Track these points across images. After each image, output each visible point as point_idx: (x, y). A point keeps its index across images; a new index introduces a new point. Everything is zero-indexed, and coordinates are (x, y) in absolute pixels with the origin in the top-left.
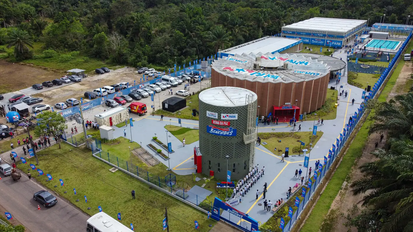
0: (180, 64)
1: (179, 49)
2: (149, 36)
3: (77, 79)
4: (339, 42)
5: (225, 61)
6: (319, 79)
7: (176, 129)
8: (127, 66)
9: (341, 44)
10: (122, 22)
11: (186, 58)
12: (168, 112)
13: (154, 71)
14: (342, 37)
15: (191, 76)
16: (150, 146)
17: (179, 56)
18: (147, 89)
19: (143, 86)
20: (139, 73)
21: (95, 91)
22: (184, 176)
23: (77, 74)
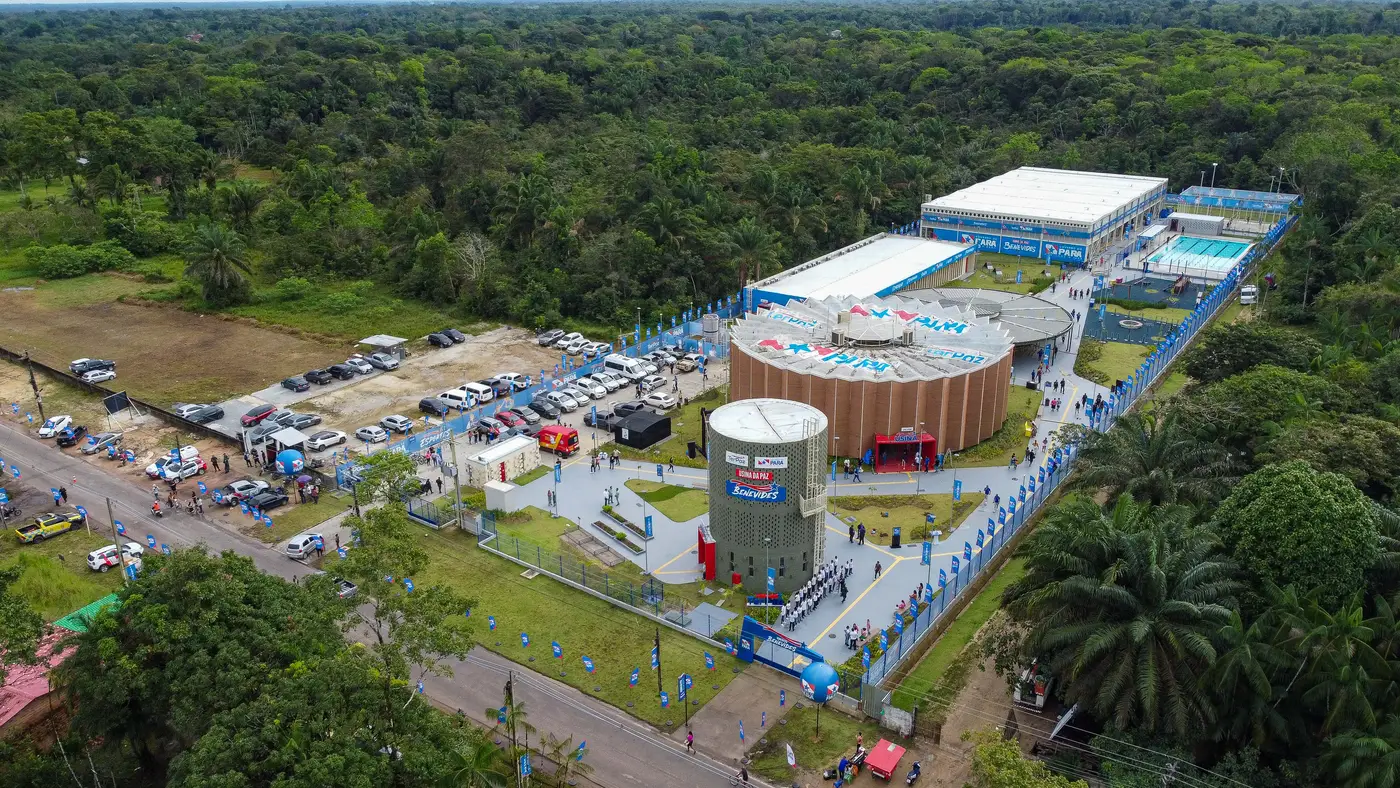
0: (647, 320)
1: (642, 281)
2: (563, 244)
3: (389, 363)
4: (1076, 248)
5: (764, 321)
6: (981, 371)
7: (653, 489)
8: (504, 323)
9: (1083, 254)
10: (477, 192)
11: (661, 304)
12: (629, 448)
13: (581, 340)
14: (1086, 236)
15: (676, 353)
16: (600, 525)
17: (646, 296)
18: (572, 392)
19: (561, 384)
20: (543, 345)
21: (445, 396)
22: (680, 586)
23: (387, 350)
